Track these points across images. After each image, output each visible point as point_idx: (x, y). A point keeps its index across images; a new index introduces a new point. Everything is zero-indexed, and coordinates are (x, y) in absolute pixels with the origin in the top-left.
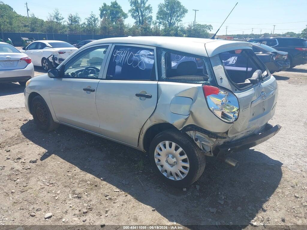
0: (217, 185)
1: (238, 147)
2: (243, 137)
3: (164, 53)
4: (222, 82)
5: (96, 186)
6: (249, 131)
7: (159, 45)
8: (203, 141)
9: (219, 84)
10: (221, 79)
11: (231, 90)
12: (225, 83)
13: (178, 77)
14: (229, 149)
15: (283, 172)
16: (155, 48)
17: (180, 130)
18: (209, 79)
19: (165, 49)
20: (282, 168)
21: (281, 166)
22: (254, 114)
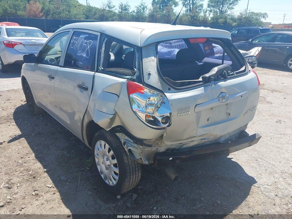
0: (159, 197)
1: (184, 157)
2: (196, 145)
3: (106, 39)
4: (149, 78)
5: (34, 177)
6: (204, 139)
7: (103, 31)
8: (130, 146)
9: (146, 81)
10: (149, 74)
11: (161, 89)
12: (154, 79)
13: (112, 69)
14: (171, 159)
15: (251, 193)
16: (99, 34)
17: (108, 130)
18: (136, 74)
19: (107, 36)
20: (253, 187)
21: (252, 185)
22: (209, 120)
